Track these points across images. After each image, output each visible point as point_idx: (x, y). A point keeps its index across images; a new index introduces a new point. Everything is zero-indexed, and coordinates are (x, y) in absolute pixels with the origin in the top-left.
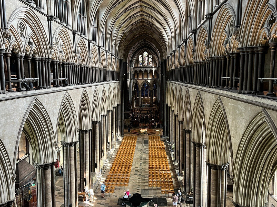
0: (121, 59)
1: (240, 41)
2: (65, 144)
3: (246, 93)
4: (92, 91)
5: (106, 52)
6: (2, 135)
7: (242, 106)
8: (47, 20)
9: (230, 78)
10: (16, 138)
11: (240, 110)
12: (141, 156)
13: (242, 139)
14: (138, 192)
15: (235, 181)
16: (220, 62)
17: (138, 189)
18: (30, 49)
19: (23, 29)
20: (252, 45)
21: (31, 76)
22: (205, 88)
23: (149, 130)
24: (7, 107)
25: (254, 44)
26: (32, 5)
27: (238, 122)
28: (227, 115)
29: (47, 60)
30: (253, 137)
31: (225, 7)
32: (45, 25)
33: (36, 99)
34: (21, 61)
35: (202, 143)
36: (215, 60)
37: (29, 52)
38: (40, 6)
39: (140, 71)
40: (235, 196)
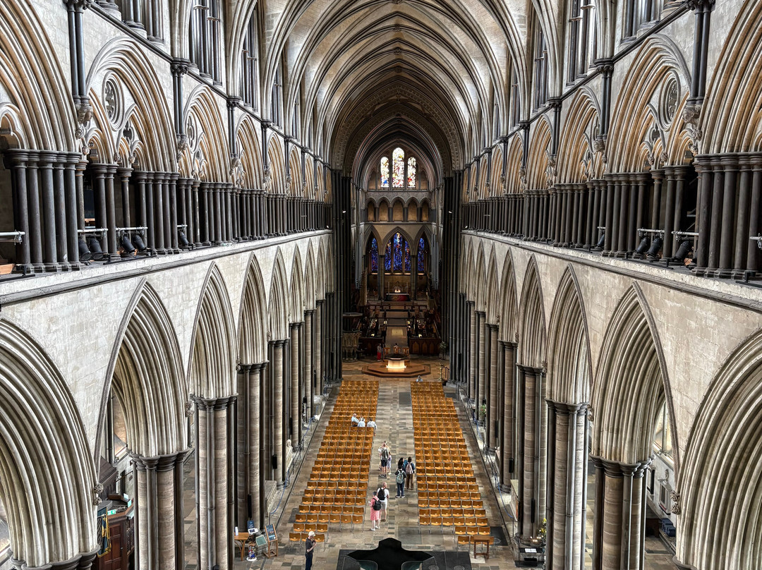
0: (336, 170)
1: (700, 138)
2: (202, 403)
3: (716, 276)
4: (270, 259)
5: (302, 152)
6: (73, 380)
7: (708, 310)
8: (171, 71)
9: (663, 231)
10: (101, 387)
11: (701, 320)
12: (393, 435)
13: (706, 397)
14: (390, 536)
15: (684, 508)
16: (633, 187)
17: (391, 526)
18: (128, 148)
19: (113, 98)
20: (735, 148)
21: (129, 222)
22: (590, 257)
23: (412, 364)
24: (82, 306)
25: (739, 147)
26: (139, 33)
27: (695, 352)
28: (660, 331)
29: (169, 178)
30: (739, 391)
31: (652, 44)
32: (165, 84)
33: (147, 283)
34: (107, 181)
35: (575, 403)
36: (620, 182)
37: (125, 156)
38: (154, 35)
39: (384, 201)
40: (682, 546)
